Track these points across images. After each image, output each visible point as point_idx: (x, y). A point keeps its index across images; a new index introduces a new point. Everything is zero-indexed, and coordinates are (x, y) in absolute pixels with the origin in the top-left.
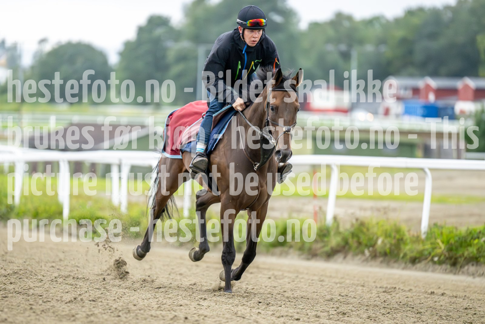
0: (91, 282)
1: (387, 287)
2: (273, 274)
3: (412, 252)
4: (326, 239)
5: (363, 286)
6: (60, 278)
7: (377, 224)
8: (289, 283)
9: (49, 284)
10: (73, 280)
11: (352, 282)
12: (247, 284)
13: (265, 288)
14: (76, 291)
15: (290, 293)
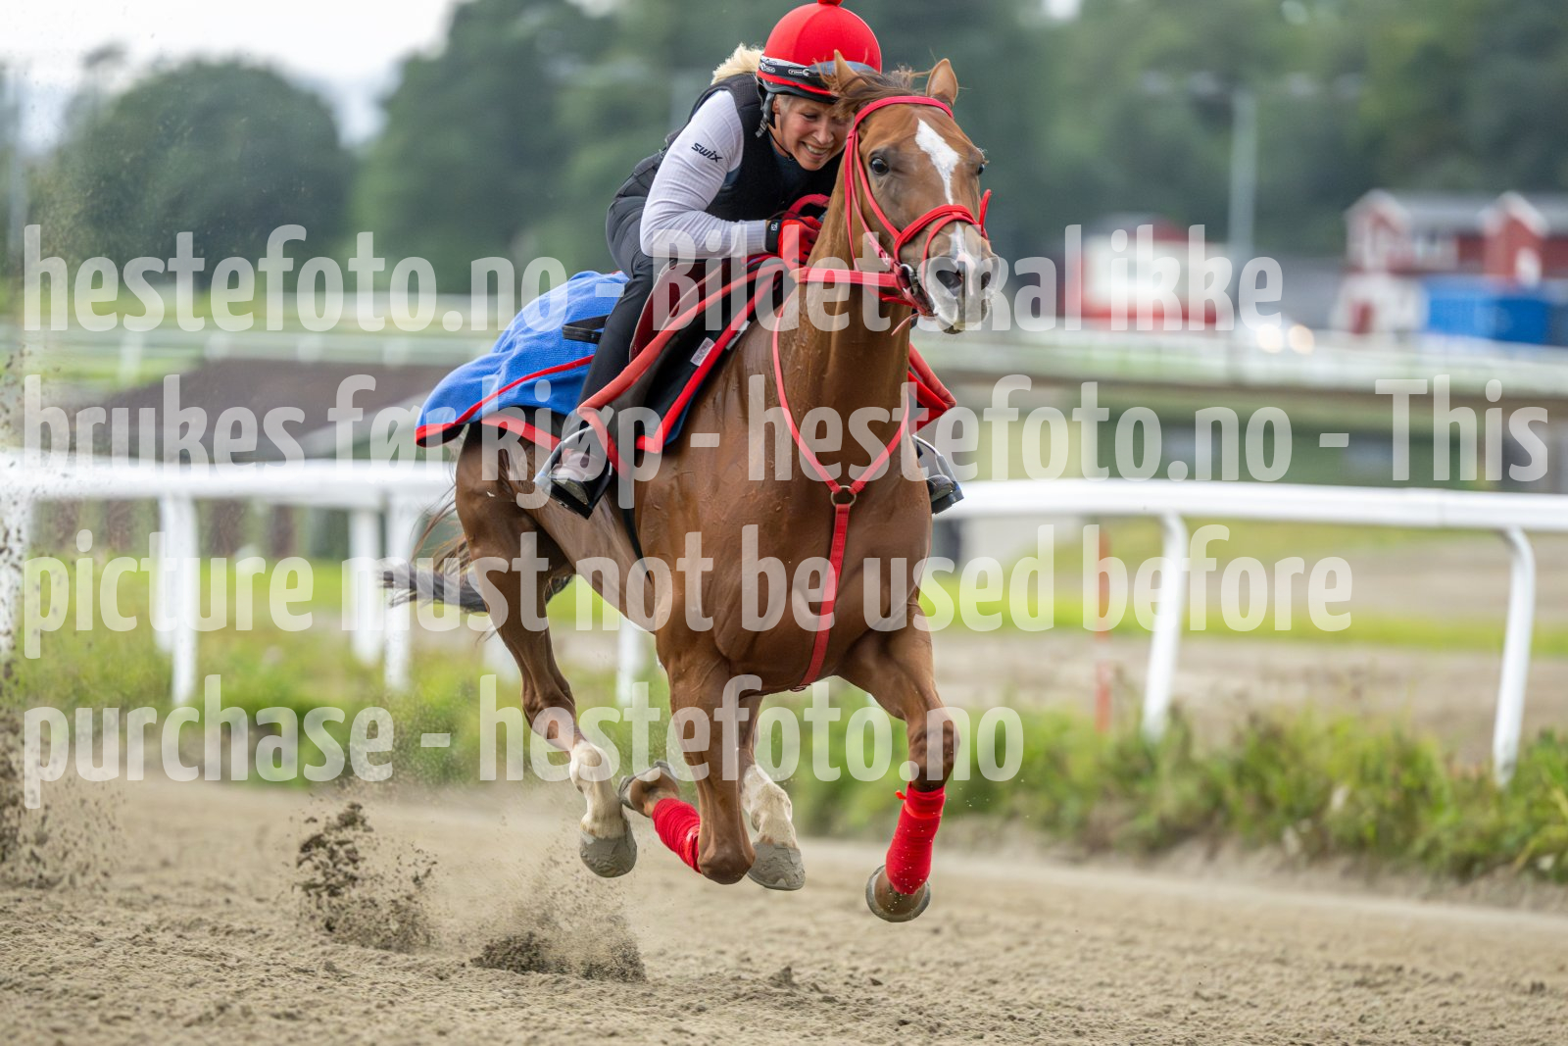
0: (279, 944)
1: (1368, 967)
2: (949, 918)
3: (1460, 835)
4: (1141, 788)
5: (1282, 962)
6: (163, 931)
7: (1331, 731)
8: (1008, 949)
9: (125, 953)
10: (212, 938)
11: (1239, 946)
12: (853, 953)
13: (921, 969)
14: (224, 980)
15: (1012, 986)
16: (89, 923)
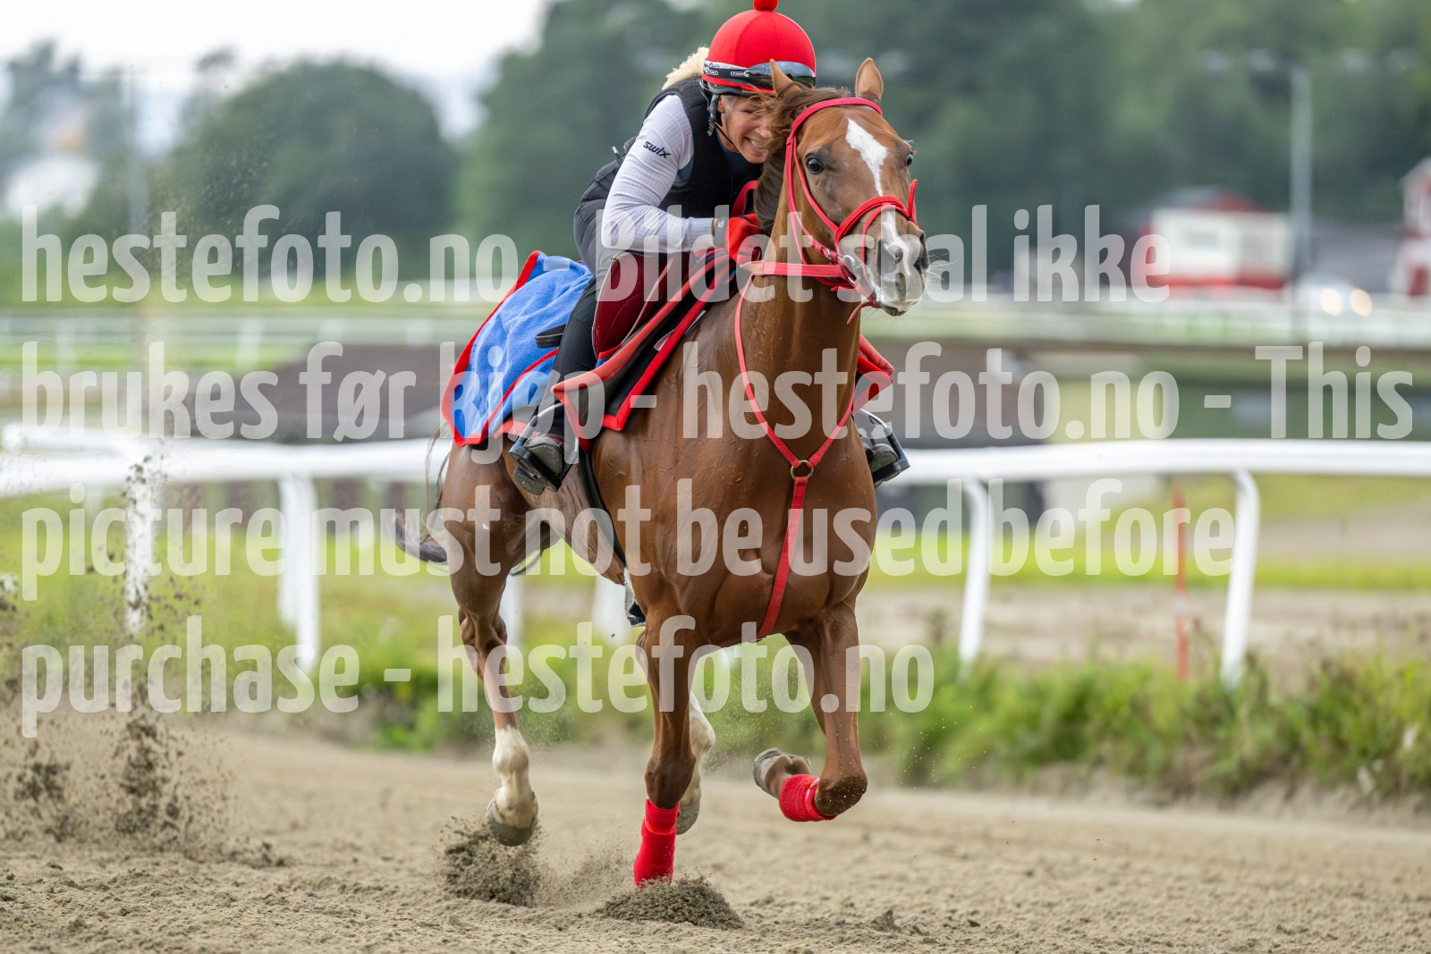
0: (405, 900)
2: (1042, 861)
4: (1221, 733)
5: (1359, 895)
6: (295, 890)
7: (1401, 674)
8: (1099, 890)
9: (259, 912)
10: (342, 896)
11: (1318, 882)
12: (952, 896)
13: (1016, 910)
14: (353, 936)
15: (1103, 924)
16: (223, 884)
